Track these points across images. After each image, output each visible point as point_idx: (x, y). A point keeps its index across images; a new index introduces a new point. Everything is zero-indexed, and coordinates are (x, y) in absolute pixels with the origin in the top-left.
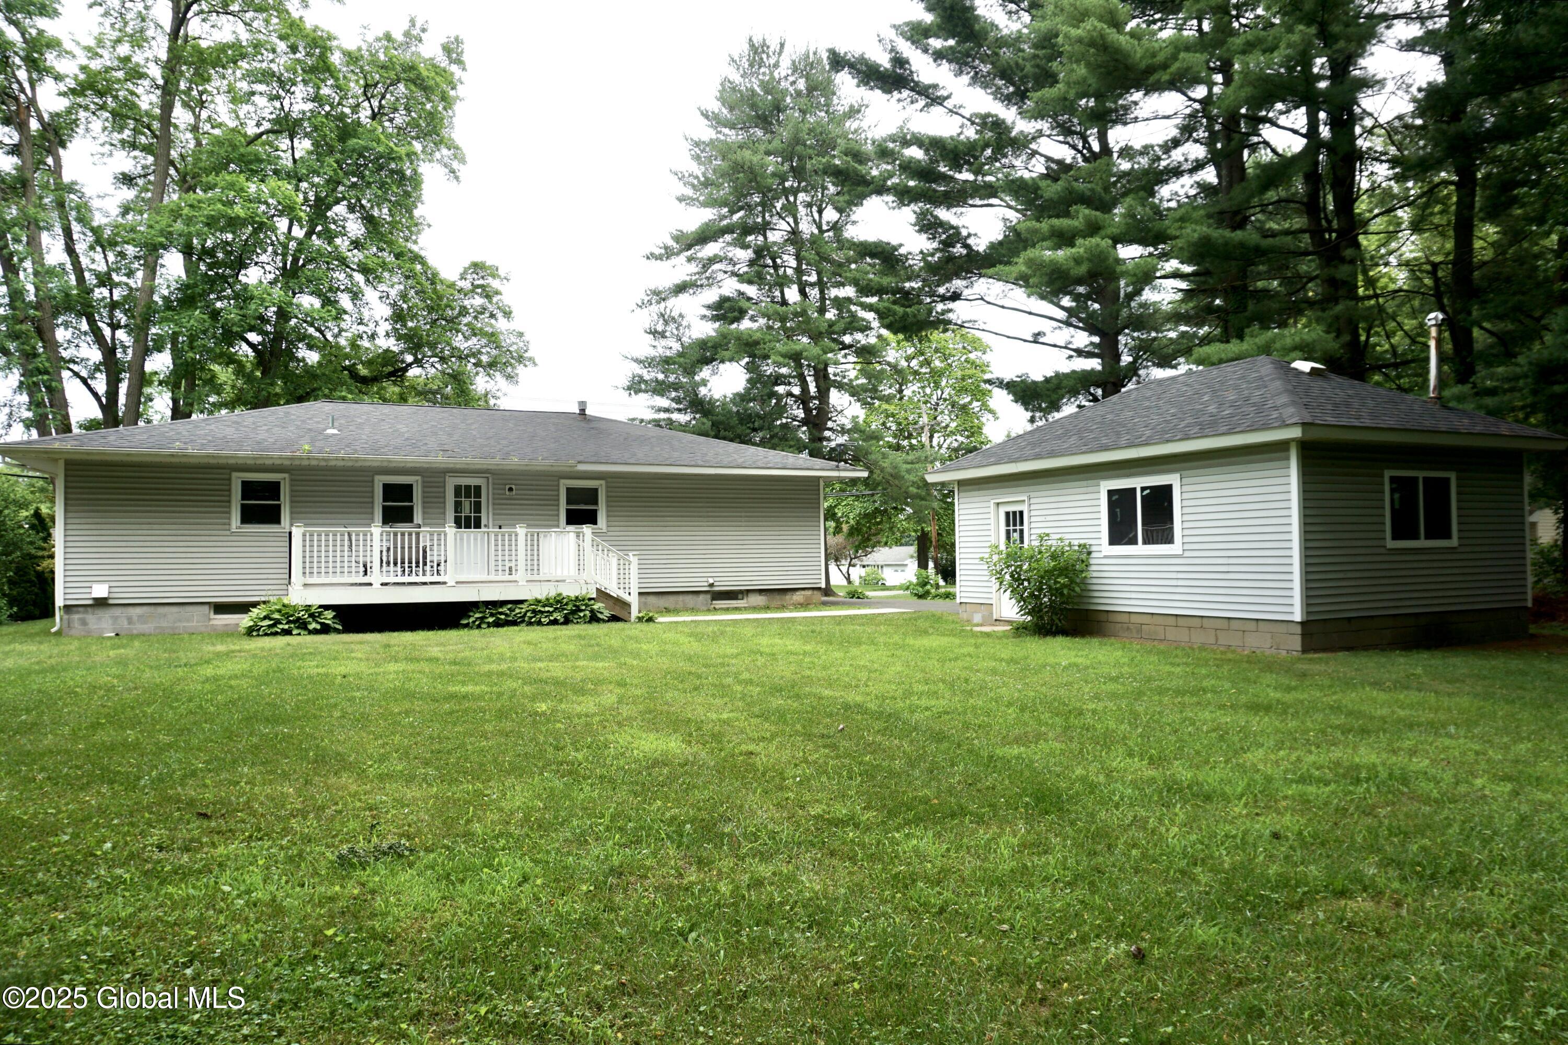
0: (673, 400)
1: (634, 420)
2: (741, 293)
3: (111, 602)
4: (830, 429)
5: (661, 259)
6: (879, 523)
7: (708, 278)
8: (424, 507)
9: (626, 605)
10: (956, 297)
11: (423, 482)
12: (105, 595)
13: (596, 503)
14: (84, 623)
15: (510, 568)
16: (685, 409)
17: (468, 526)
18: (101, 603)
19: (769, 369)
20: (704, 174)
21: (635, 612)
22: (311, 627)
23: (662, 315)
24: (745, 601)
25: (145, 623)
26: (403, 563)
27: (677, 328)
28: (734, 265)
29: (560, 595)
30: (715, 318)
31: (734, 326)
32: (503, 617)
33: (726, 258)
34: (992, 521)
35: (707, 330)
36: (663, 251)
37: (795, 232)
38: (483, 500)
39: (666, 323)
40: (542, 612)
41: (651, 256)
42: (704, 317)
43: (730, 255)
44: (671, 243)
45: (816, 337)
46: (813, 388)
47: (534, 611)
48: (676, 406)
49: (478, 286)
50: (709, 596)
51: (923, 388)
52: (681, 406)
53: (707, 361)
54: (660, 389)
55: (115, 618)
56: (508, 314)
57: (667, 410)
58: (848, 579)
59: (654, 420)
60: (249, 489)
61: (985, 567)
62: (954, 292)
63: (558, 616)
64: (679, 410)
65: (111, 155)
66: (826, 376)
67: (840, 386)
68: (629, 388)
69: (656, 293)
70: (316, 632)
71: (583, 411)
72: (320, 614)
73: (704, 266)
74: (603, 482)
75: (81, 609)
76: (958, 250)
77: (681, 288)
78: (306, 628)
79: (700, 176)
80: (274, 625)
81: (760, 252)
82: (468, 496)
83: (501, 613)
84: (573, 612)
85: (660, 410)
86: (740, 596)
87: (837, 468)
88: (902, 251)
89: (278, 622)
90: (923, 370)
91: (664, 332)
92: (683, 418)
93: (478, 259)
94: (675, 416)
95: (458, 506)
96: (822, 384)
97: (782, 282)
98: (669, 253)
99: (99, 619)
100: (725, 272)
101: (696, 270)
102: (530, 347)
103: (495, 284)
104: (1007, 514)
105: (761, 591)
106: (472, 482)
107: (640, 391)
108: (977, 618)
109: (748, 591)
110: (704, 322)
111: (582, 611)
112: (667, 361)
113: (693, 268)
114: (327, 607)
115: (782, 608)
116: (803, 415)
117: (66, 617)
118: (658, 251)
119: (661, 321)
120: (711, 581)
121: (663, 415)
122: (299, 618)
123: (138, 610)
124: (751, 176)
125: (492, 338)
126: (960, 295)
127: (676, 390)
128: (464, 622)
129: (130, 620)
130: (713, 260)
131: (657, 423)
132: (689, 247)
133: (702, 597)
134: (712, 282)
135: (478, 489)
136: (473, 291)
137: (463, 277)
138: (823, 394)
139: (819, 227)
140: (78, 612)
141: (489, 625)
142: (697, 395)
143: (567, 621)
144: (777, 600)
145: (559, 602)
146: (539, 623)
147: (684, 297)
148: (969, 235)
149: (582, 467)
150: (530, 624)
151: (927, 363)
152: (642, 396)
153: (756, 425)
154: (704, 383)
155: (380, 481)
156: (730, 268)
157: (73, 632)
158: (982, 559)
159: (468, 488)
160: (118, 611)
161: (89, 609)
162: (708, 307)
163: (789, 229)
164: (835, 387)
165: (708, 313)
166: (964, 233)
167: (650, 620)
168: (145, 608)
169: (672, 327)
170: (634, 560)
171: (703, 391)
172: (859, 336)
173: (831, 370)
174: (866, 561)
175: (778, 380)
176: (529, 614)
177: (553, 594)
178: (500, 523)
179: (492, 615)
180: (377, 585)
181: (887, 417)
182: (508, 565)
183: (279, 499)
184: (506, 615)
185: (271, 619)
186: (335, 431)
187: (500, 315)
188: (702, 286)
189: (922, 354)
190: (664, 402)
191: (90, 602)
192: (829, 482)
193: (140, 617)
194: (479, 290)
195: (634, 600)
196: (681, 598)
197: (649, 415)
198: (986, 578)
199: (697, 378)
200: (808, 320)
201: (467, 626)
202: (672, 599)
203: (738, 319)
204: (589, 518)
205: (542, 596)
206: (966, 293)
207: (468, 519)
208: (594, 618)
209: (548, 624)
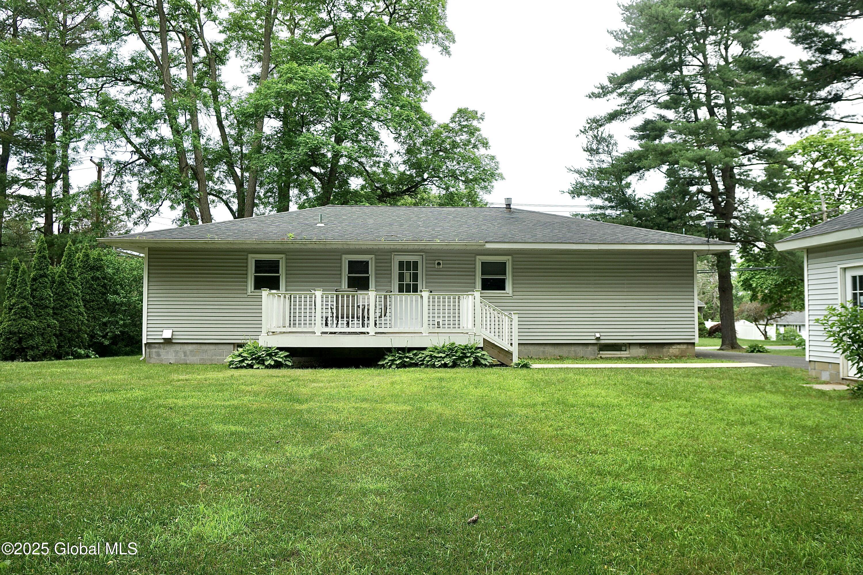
0: (606, 199)
1: (577, 215)
2: (662, 117)
3: (174, 341)
4: (736, 218)
5: (599, 97)
6: (790, 292)
7: (634, 107)
8: (376, 278)
9: (509, 354)
10: (837, 98)
11: (376, 259)
12: (170, 337)
13: (505, 274)
14: (159, 355)
15: (438, 323)
16: (616, 207)
17: (408, 291)
18: (168, 342)
19: (685, 173)
20: (632, 29)
21: (515, 360)
22: (267, 363)
23: (596, 137)
24: (627, 352)
25: (194, 356)
26: (348, 317)
27: (607, 146)
28: (655, 95)
29: (453, 344)
30: (641, 138)
31: (657, 142)
32: (408, 360)
33: (648, 91)
34: (839, 286)
35: (635, 146)
36: (601, 91)
37: (705, 66)
38: (419, 272)
39: (599, 142)
40: (437, 357)
41: (593, 95)
42: (632, 137)
43: (652, 88)
44: (606, 83)
45: (722, 144)
46: (721, 186)
47: (431, 356)
48: (609, 205)
49: (465, 126)
50: (596, 348)
51: (827, 184)
52: (613, 204)
53: (633, 170)
54: (596, 192)
55: (177, 352)
56: (485, 144)
57: (601, 208)
58: (765, 335)
59: (592, 215)
60: (260, 266)
61: (822, 328)
62: (836, 95)
63: (447, 360)
64: (612, 207)
65: (251, 66)
66: (732, 176)
67: (746, 184)
68: (573, 192)
69: (595, 121)
70: (270, 367)
71: (508, 206)
72: (276, 354)
73: (631, 98)
74: (510, 257)
75: (157, 345)
76: (835, 56)
77: (613, 117)
78: (264, 364)
79: (629, 31)
80: (242, 361)
81: (675, 84)
82: (408, 269)
83: (407, 357)
84: (461, 358)
85: (597, 208)
86: (623, 348)
87: (708, 243)
88: (783, 62)
89: (245, 359)
90: (828, 170)
91: (598, 149)
92: (613, 213)
93: (463, 106)
94: (608, 212)
95: (401, 277)
96: (728, 180)
97: (695, 105)
98: (604, 92)
99: (167, 352)
100: (649, 101)
101: (625, 101)
102: (500, 166)
103: (475, 123)
104: (854, 278)
105: (641, 345)
106: (412, 258)
107: (581, 194)
108: (825, 376)
109: (630, 344)
110: (633, 141)
111: (467, 357)
112: (601, 171)
113: (622, 100)
114: (281, 349)
115: (659, 359)
116: (713, 208)
117: (148, 350)
118: (596, 91)
119: (595, 142)
120: (598, 335)
121: (599, 211)
122: (260, 356)
123: (190, 347)
124: (665, 25)
125: (475, 162)
126: (841, 96)
127: (609, 192)
128: (380, 363)
129: (185, 353)
130: (640, 92)
131: (594, 217)
132: (620, 85)
133: (590, 348)
134: (638, 109)
135: (416, 263)
136: (461, 130)
137: (453, 120)
138: (730, 190)
139: (726, 60)
140: (155, 348)
141: (399, 366)
142: (624, 194)
143: (455, 365)
144: (655, 353)
145: (451, 350)
146: (433, 366)
147: (615, 123)
148: (844, 41)
149: (489, 246)
150: (427, 366)
151: (831, 164)
152: (583, 198)
153: (671, 216)
154: (628, 185)
155: (346, 259)
156: (652, 98)
157: (152, 361)
158: (817, 321)
159: (408, 263)
160: (178, 348)
161: (161, 345)
162: (636, 129)
163: (701, 64)
164: (741, 185)
165: (636, 134)
166: (839, 39)
167: (525, 366)
168: (194, 346)
169: (603, 146)
170: (515, 318)
171: (629, 192)
172: (759, 143)
173: (736, 171)
174: (782, 321)
175: (691, 181)
176: (427, 359)
177: (447, 344)
178: (431, 289)
179: (400, 358)
180: (318, 334)
181: (795, 209)
182: (437, 320)
183: (278, 273)
184: (411, 359)
185: (242, 357)
186: (322, 225)
187: (480, 146)
188: (629, 113)
189: (826, 158)
190: (598, 201)
191: (162, 341)
192: (702, 255)
193: (191, 351)
194: (466, 130)
195: (515, 350)
196: (573, 348)
197: (587, 211)
198: (824, 338)
199: (624, 182)
200: (715, 132)
201: (383, 366)
202: (565, 349)
203: (660, 137)
204: (500, 285)
205: (440, 345)
206: (847, 94)
207: (408, 285)
208: (477, 363)
209: (440, 367)
